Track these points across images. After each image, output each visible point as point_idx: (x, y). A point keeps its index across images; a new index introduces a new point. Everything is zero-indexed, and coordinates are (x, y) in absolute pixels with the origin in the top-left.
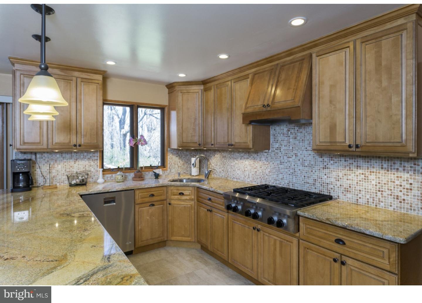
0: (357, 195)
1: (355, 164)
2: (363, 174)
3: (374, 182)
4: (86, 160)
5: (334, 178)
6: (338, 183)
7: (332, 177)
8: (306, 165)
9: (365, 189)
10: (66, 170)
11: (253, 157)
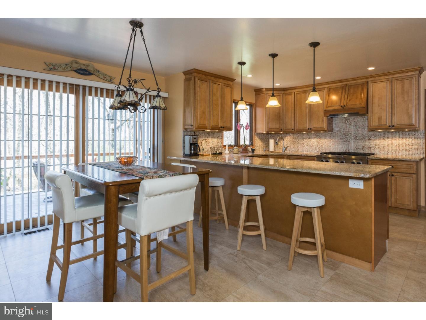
0: (387, 151)
1: (386, 136)
2: (390, 141)
3: (396, 144)
4: (216, 138)
5: (375, 144)
6: (377, 147)
7: (373, 144)
8: (358, 139)
9: (391, 148)
10: (207, 145)
11: (319, 137)
